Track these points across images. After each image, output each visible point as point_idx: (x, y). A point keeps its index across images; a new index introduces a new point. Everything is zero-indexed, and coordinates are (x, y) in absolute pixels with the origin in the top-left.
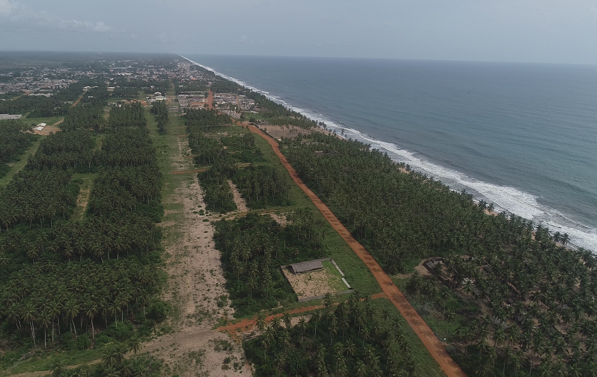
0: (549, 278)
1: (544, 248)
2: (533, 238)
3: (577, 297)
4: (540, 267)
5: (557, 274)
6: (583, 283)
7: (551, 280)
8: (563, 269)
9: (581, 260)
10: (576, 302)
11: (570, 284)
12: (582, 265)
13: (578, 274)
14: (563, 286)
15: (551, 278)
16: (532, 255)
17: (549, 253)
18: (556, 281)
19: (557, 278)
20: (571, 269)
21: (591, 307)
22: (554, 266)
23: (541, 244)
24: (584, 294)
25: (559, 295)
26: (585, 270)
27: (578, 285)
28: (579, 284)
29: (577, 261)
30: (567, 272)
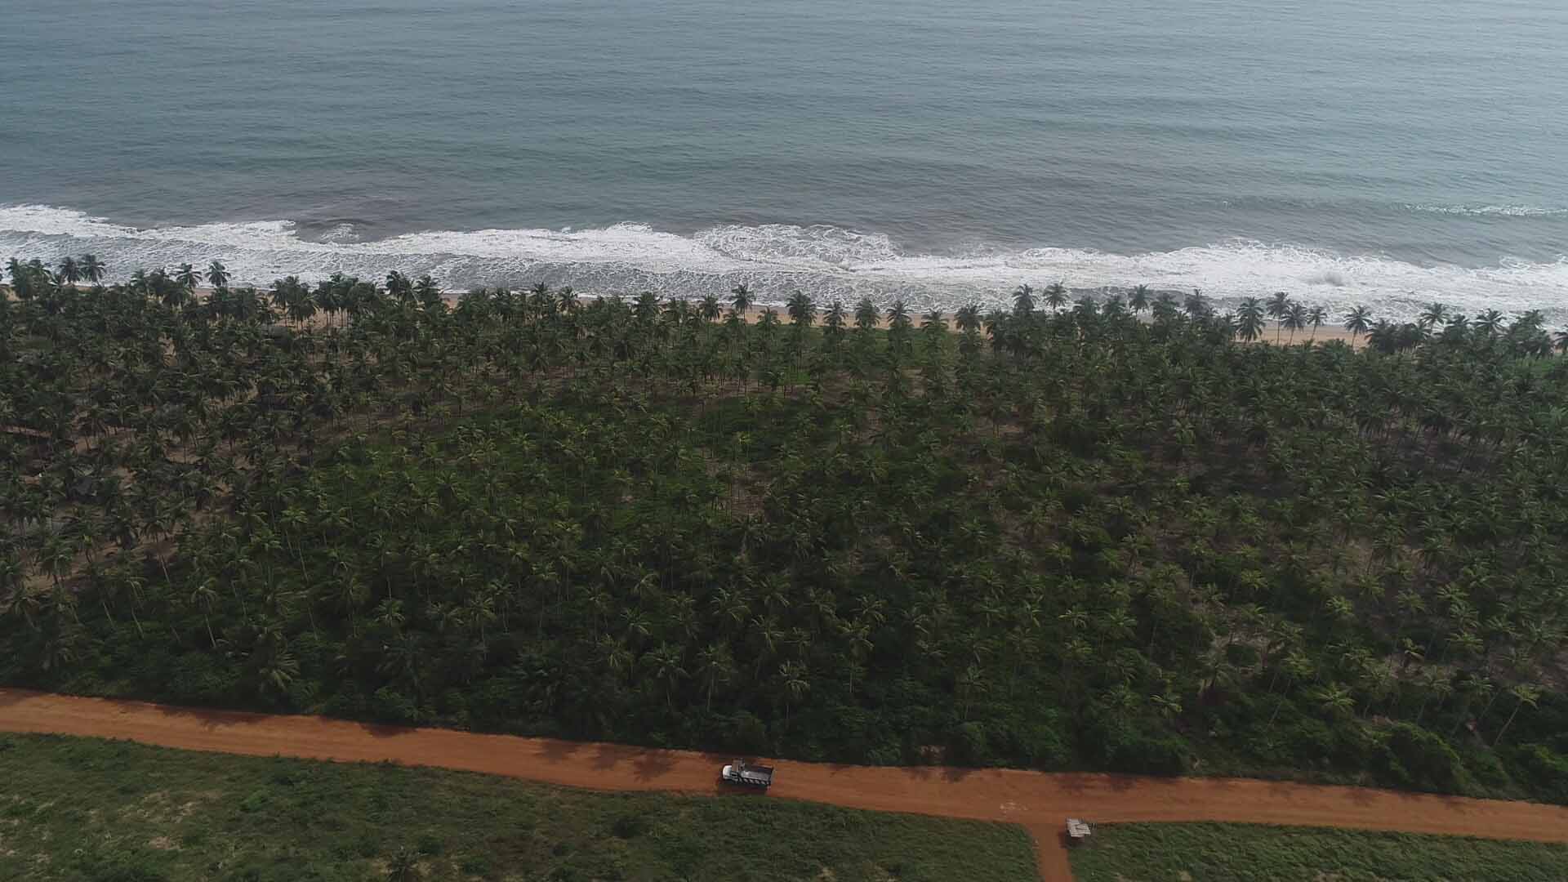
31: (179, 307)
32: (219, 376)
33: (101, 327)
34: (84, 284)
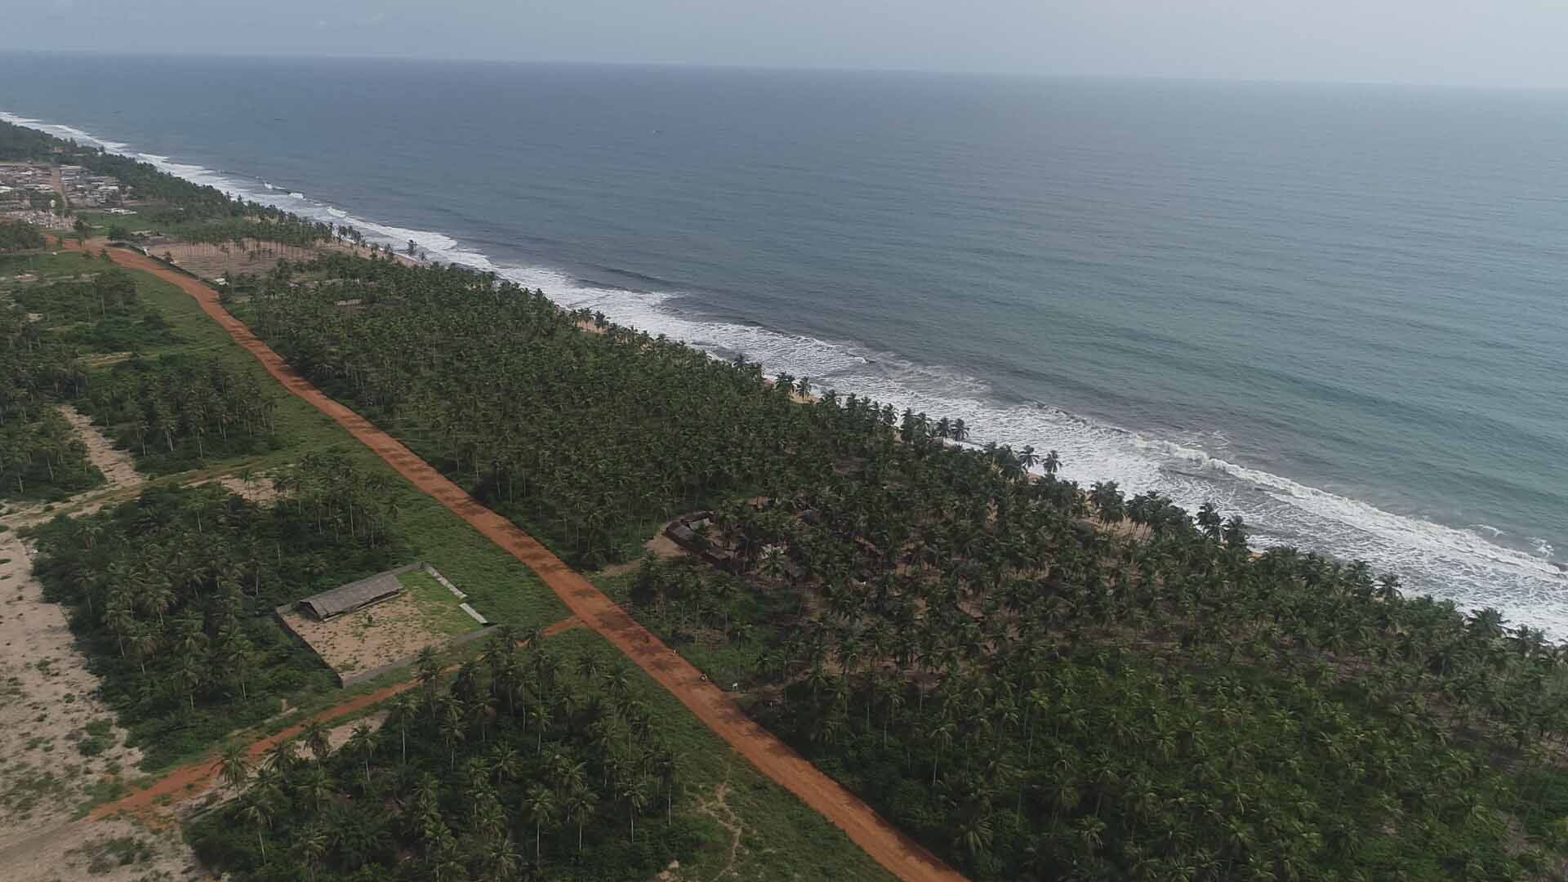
0: (938, 514)
1: (920, 454)
2: (898, 437)
3: (993, 541)
4: (917, 493)
5: (952, 500)
6: (1001, 511)
7: (942, 516)
8: (963, 491)
9: (994, 467)
10: (993, 550)
11: (978, 516)
12: (996, 475)
13: (992, 494)
14: (965, 523)
15: (941, 511)
16: (899, 473)
17: (930, 464)
18: (951, 516)
19: (952, 511)
20: (976, 487)
21: (1020, 554)
22: (944, 487)
23: (914, 447)
24: (1006, 530)
25: (960, 541)
26: (1004, 485)
27: (992, 516)
28: (995, 513)
29: (987, 469)
30: (970, 495)
31: (1013, 481)
32: (1022, 550)
33: (949, 481)
34: (950, 442)
